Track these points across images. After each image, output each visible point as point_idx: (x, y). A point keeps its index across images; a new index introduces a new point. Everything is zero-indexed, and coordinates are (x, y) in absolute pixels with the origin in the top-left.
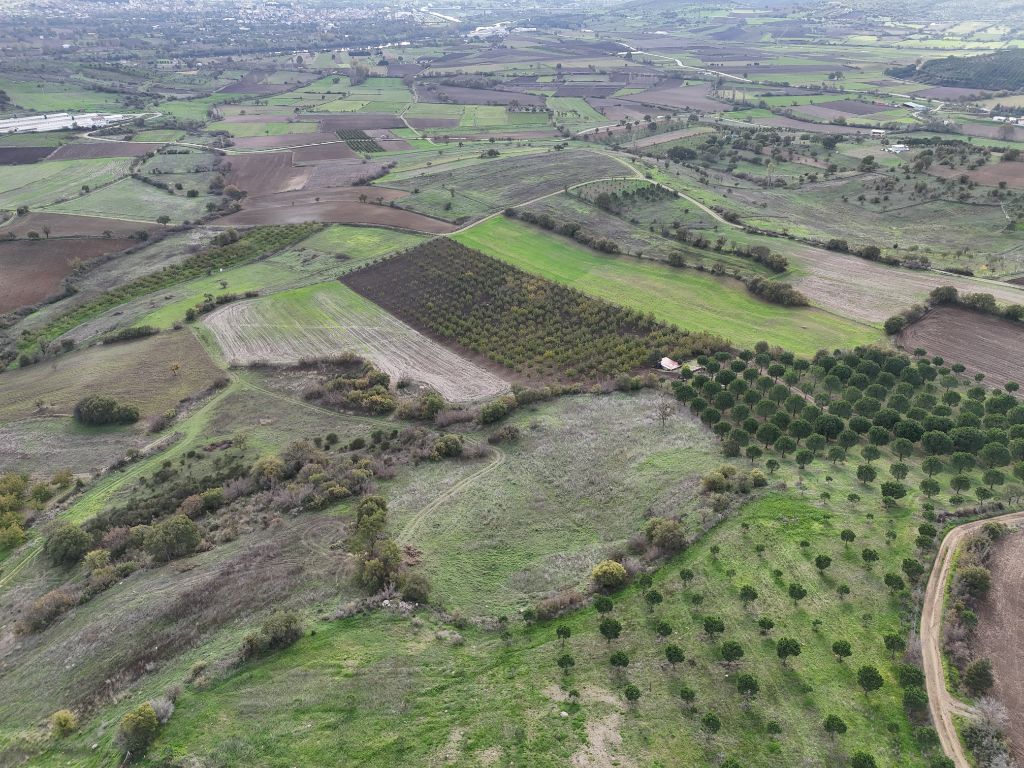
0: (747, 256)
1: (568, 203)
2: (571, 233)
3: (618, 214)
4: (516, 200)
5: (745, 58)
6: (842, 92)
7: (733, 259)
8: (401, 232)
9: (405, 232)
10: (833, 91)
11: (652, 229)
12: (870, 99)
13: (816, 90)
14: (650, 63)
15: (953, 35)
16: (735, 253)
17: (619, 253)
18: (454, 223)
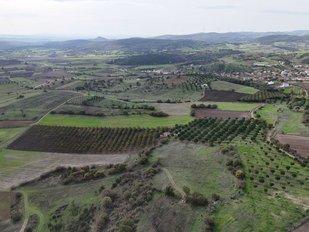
0: (142, 108)
1: (70, 106)
2: (83, 113)
3: (91, 106)
4: (50, 108)
5: (64, 62)
6: (100, 69)
7: (139, 110)
8: (13, 127)
9: (15, 127)
10: (98, 69)
11: (107, 107)
12: (109, 70)
13: (93, 69)
14: (35, 65)
15: (113, 54)
16: (138, 108)
17: (105, 115)
18: (33, 120)
